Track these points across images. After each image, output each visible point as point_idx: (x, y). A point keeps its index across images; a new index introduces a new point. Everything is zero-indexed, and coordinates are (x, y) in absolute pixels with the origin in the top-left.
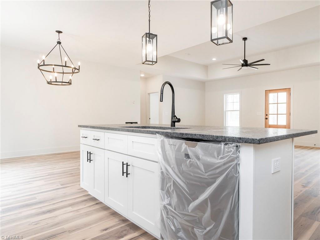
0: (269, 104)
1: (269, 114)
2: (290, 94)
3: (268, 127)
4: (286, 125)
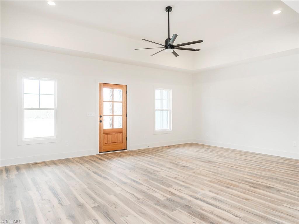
0: (103, 102)
1: (103, 116)
2: (126, 92)
3: (102, 133)
4: (122, 129)
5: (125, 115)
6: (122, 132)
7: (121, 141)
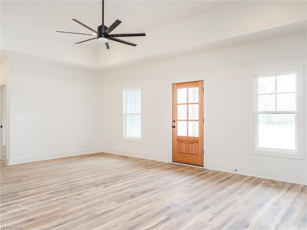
0: (177, 104)
1: (177, 120)
2: (202, 90)
3: (176, 140)
4: (198, 138)
5: (202, 121)
6: (198, 143)
7: (198, 154)
